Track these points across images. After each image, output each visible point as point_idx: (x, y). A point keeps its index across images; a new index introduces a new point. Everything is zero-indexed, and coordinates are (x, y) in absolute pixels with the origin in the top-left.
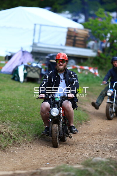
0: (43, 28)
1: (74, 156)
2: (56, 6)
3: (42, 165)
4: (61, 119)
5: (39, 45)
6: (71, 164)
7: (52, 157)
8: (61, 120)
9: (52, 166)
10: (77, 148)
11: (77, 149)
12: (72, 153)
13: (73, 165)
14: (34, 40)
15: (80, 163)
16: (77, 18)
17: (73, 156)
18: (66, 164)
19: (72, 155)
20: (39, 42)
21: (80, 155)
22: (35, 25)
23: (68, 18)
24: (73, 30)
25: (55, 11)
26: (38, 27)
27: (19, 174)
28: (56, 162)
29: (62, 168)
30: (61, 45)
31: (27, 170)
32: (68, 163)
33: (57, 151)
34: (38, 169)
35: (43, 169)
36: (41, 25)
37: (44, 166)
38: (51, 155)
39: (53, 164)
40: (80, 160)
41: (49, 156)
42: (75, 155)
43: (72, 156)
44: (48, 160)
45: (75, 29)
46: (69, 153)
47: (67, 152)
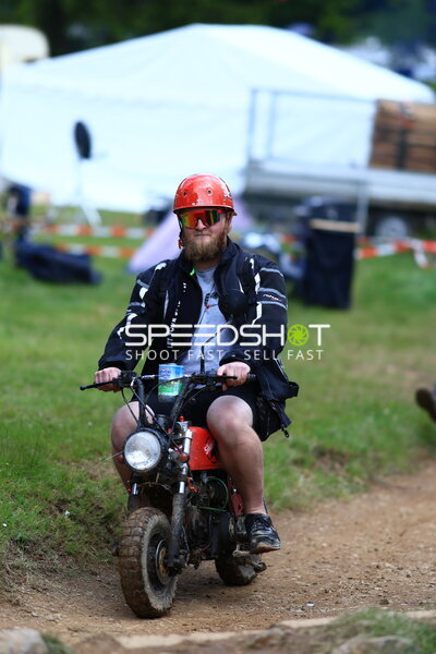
0: (285, 103)
1: (408, 576)
2: (333, 20)
3: (289, 609)
4: (182, 484)
5: (270, 167)
6: (396, 607)
7: (325, 582)
8: (182, 490)
9: (325, 615)
10: (419, 549)
11: (419, 552)
12: (400, 566)
13: (404, 610)
14: (249, 148)
15: (430, 600)
16: (408, 62)
17: (403, 578)
18: (378, 606)
19: (402, 572)
20: (271, 157)
21: (431, 573)
22: (255, 92)
23: (379, 64)
24: (394, 108)
25: (328, 37)
26: (264, 101)
27: (205, 645)
28: (339, 599)
29: (366, 623)
30: (353, 166)
31: (232, 630)
32: (385, 602)
33: (344, 560)
34: (272, 626)
35: (294, 624)
36: (276, 93)
37: (295, 616)
38: (321, 574)
39: (330, 606)
40: (431, 589)
41: (313, 579)
42: (410, 573)
43: (401, 578)
44: (312, 593)
45: (402, 106)
46: (387, 565)
47: (381, 564)
